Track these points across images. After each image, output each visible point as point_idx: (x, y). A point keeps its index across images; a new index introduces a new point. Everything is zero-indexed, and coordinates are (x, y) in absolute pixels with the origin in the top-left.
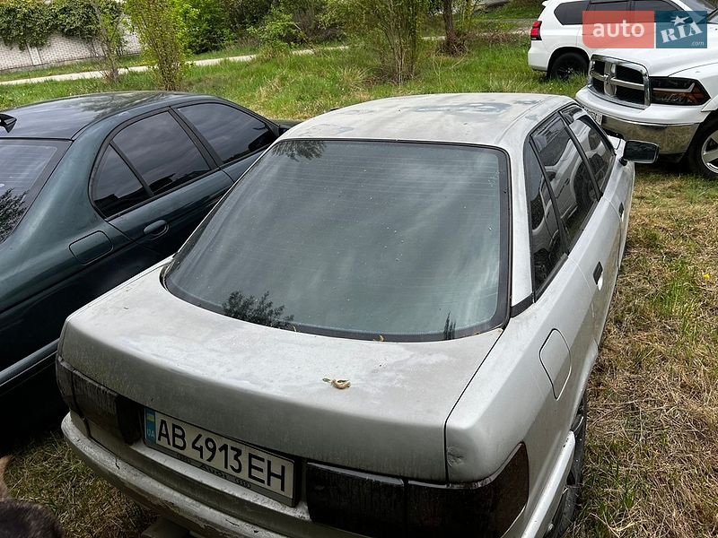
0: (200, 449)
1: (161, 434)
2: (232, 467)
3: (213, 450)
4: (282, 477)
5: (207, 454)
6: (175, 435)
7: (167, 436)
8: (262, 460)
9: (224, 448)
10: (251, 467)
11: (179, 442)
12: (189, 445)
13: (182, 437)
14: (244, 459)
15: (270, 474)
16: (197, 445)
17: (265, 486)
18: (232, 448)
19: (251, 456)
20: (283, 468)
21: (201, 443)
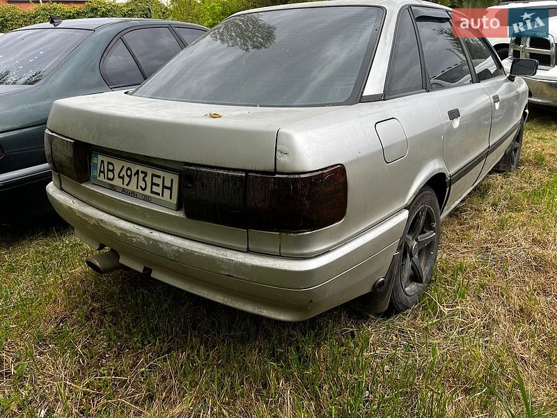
0: (122, 178)
1: (100, 172)
2: (141, 187)
3: (130, 177)
4: (171, 189)
5: (127, 179)
6: (109, 170)
7: (104, 172)
8: (159, 177)
9: (137, 173)
10: (153, 184)
11: (111, 175)
12: (116, 176)
13: (112, 171)
14: (148, 179)
15: (164, 187)
16: (121, 175)
17: (160, 197)
18: (142, 172)
19: (153, 175)
20: (172, 180)
21: (124, 172)
